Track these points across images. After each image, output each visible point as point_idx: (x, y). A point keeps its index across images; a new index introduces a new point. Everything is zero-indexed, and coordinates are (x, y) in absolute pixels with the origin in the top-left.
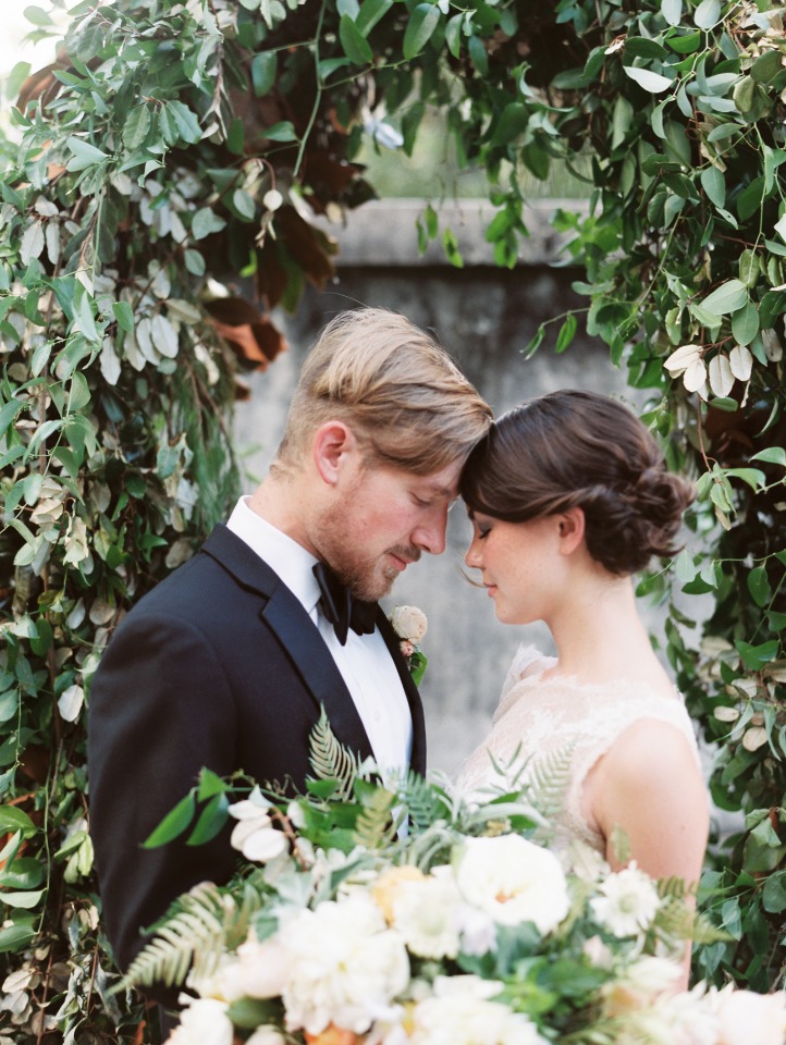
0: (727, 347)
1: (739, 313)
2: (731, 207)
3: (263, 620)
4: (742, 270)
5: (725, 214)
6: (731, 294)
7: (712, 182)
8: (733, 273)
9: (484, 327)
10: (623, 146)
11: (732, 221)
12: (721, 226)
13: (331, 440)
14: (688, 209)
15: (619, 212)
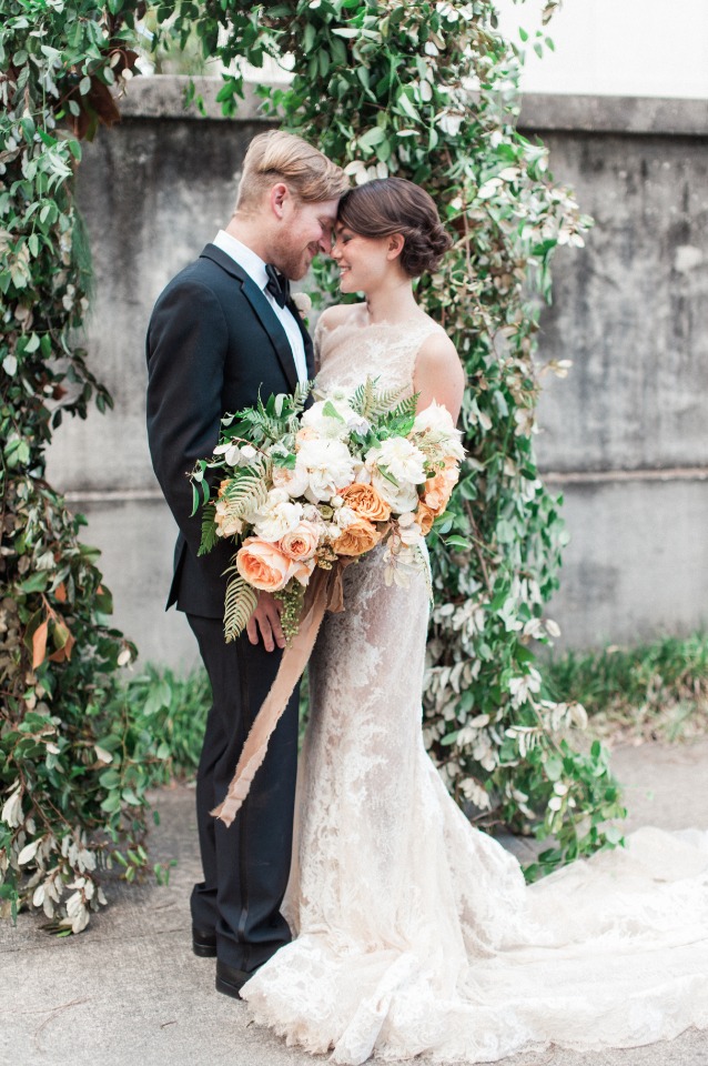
0: (375, 164)
1: (379, 145)
2: (373, 88)
3: (242, 291)
4: (379, 121)
5: (370, 93)
6: (375, 135)
7: (363, 74)
8: (374, 123)
9: (143, 159)
10: (311, 52)
11: (373, 97)
12: (367, 99)
13: (278, 194)
14: (351, 88)
15: (308, 89)
